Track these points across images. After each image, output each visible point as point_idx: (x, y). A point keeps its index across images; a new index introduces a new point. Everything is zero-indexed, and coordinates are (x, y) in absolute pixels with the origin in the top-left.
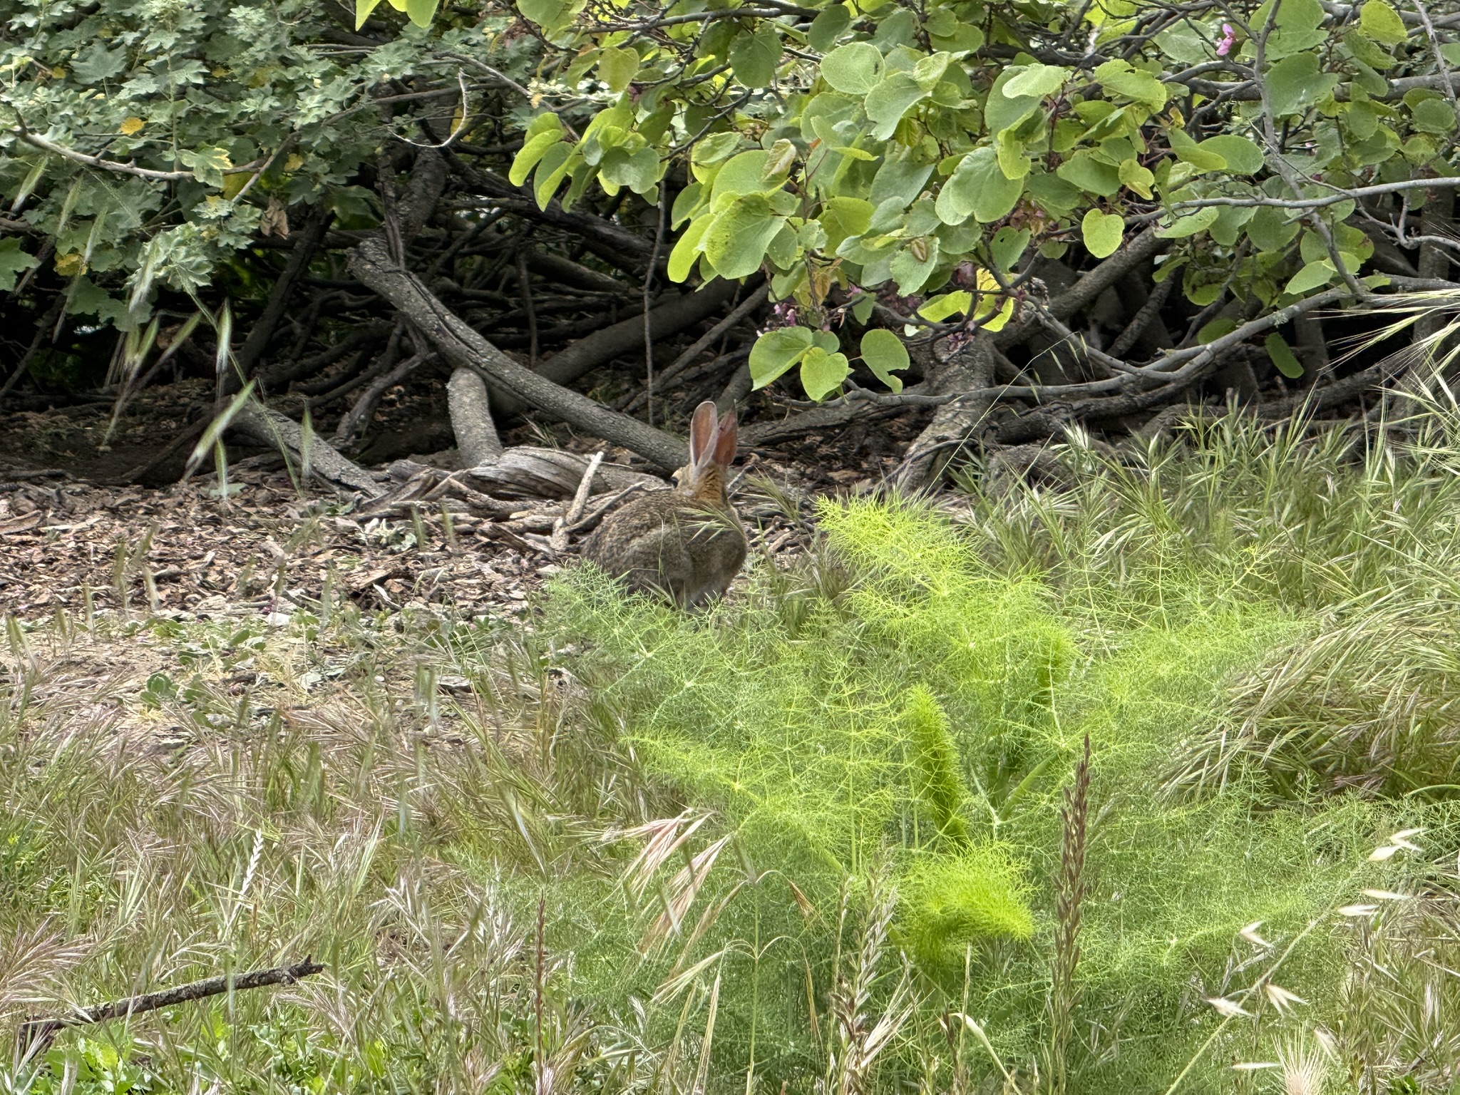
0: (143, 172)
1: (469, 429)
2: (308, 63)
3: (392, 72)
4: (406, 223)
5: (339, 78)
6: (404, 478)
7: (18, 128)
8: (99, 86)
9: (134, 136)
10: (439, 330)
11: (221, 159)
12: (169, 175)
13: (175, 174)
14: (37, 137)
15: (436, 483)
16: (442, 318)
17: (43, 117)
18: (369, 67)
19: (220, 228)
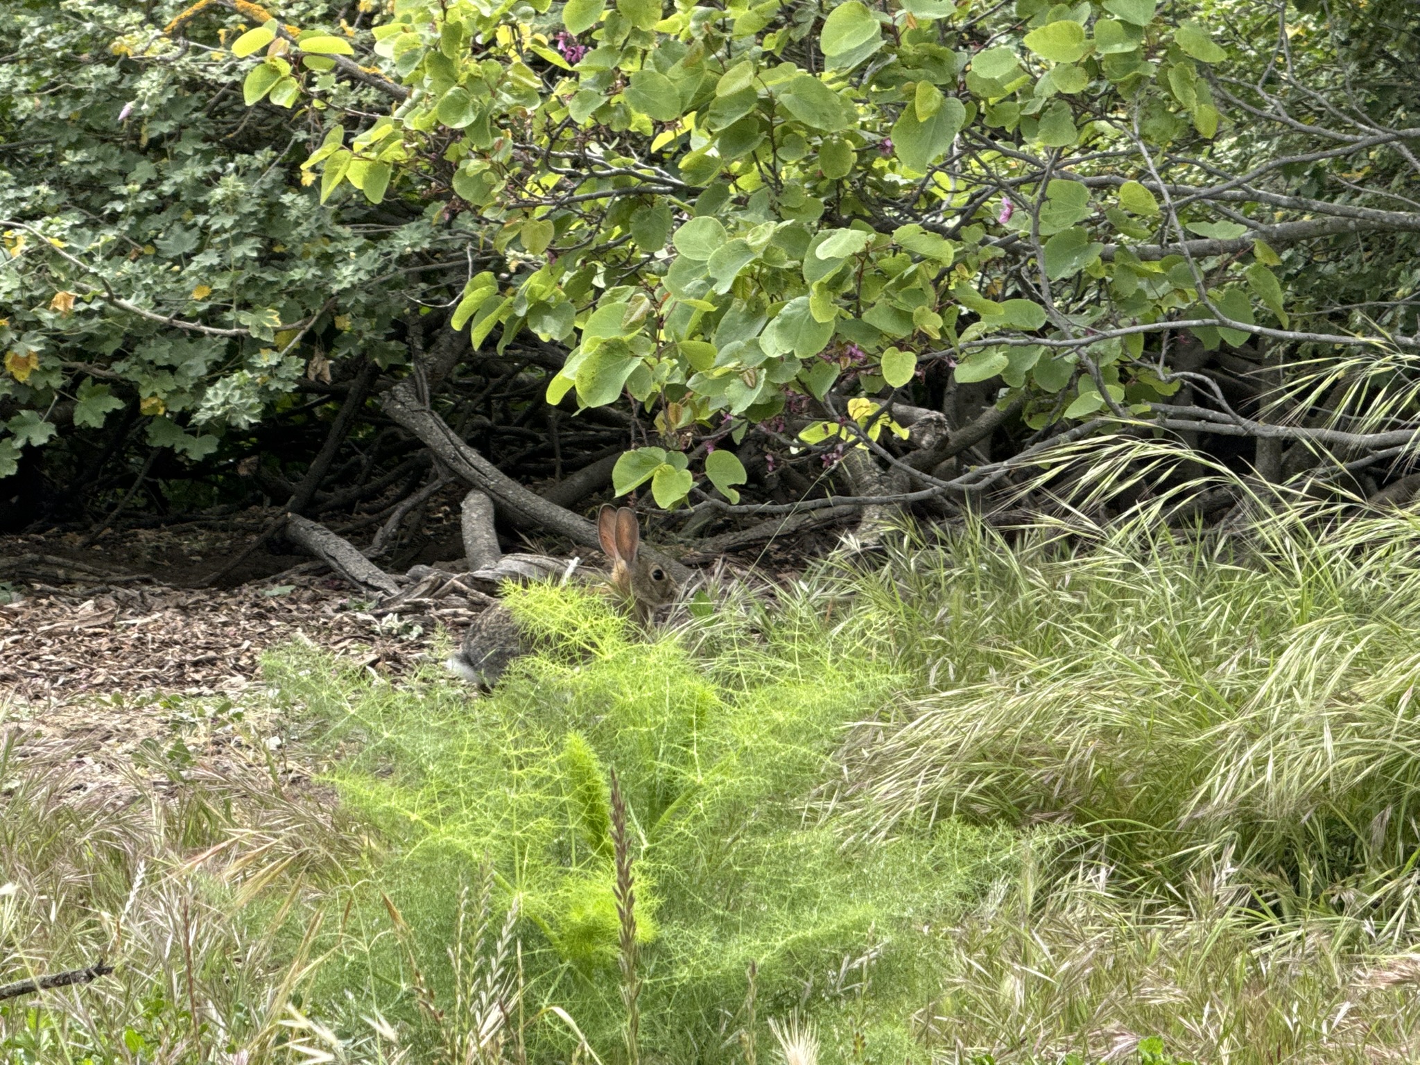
0: (206, 329)
1: (475, 539)
2: (346, 239)
3: (412, 246)
4: (433, 371)
5: (371, 251)
6: (417, 579)
7: (106, 294)
8: (176, 261)
9: (203, 300)
10: (455, 459)
11: (273, 319)
12: (228, 332)
13: (235, 330)
14: (123, 301)
15: (442, 583)
16: (457, 449)
17: (128, 285)
18: (395, 242)
19: (271, 375)
